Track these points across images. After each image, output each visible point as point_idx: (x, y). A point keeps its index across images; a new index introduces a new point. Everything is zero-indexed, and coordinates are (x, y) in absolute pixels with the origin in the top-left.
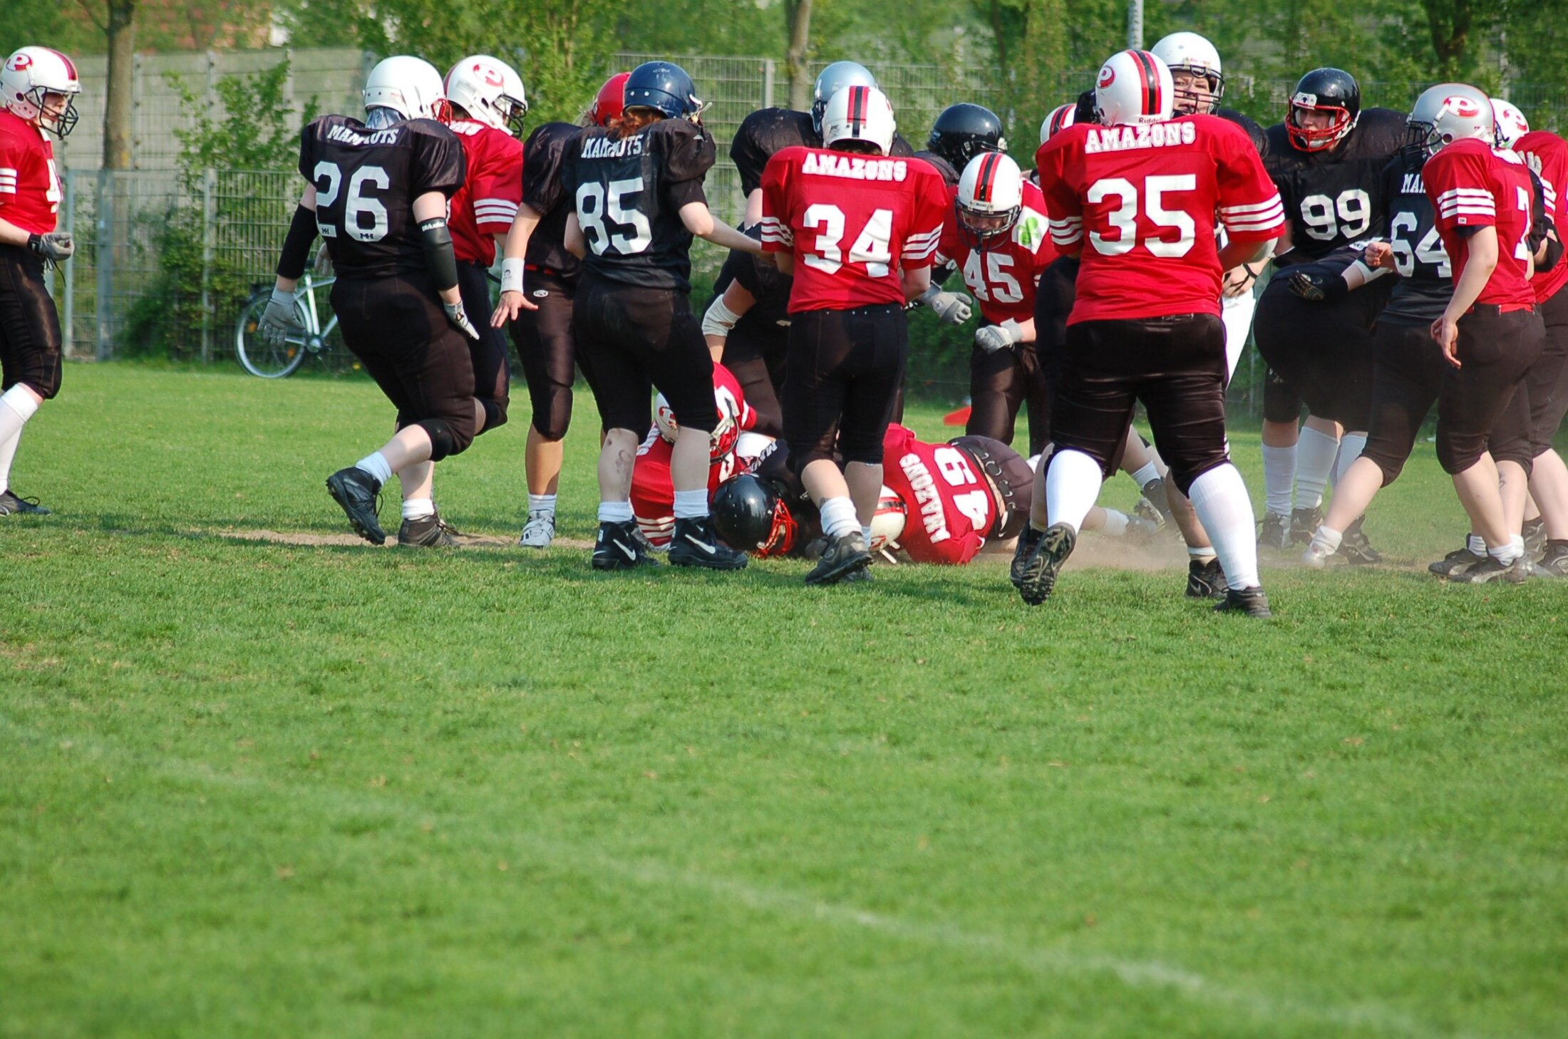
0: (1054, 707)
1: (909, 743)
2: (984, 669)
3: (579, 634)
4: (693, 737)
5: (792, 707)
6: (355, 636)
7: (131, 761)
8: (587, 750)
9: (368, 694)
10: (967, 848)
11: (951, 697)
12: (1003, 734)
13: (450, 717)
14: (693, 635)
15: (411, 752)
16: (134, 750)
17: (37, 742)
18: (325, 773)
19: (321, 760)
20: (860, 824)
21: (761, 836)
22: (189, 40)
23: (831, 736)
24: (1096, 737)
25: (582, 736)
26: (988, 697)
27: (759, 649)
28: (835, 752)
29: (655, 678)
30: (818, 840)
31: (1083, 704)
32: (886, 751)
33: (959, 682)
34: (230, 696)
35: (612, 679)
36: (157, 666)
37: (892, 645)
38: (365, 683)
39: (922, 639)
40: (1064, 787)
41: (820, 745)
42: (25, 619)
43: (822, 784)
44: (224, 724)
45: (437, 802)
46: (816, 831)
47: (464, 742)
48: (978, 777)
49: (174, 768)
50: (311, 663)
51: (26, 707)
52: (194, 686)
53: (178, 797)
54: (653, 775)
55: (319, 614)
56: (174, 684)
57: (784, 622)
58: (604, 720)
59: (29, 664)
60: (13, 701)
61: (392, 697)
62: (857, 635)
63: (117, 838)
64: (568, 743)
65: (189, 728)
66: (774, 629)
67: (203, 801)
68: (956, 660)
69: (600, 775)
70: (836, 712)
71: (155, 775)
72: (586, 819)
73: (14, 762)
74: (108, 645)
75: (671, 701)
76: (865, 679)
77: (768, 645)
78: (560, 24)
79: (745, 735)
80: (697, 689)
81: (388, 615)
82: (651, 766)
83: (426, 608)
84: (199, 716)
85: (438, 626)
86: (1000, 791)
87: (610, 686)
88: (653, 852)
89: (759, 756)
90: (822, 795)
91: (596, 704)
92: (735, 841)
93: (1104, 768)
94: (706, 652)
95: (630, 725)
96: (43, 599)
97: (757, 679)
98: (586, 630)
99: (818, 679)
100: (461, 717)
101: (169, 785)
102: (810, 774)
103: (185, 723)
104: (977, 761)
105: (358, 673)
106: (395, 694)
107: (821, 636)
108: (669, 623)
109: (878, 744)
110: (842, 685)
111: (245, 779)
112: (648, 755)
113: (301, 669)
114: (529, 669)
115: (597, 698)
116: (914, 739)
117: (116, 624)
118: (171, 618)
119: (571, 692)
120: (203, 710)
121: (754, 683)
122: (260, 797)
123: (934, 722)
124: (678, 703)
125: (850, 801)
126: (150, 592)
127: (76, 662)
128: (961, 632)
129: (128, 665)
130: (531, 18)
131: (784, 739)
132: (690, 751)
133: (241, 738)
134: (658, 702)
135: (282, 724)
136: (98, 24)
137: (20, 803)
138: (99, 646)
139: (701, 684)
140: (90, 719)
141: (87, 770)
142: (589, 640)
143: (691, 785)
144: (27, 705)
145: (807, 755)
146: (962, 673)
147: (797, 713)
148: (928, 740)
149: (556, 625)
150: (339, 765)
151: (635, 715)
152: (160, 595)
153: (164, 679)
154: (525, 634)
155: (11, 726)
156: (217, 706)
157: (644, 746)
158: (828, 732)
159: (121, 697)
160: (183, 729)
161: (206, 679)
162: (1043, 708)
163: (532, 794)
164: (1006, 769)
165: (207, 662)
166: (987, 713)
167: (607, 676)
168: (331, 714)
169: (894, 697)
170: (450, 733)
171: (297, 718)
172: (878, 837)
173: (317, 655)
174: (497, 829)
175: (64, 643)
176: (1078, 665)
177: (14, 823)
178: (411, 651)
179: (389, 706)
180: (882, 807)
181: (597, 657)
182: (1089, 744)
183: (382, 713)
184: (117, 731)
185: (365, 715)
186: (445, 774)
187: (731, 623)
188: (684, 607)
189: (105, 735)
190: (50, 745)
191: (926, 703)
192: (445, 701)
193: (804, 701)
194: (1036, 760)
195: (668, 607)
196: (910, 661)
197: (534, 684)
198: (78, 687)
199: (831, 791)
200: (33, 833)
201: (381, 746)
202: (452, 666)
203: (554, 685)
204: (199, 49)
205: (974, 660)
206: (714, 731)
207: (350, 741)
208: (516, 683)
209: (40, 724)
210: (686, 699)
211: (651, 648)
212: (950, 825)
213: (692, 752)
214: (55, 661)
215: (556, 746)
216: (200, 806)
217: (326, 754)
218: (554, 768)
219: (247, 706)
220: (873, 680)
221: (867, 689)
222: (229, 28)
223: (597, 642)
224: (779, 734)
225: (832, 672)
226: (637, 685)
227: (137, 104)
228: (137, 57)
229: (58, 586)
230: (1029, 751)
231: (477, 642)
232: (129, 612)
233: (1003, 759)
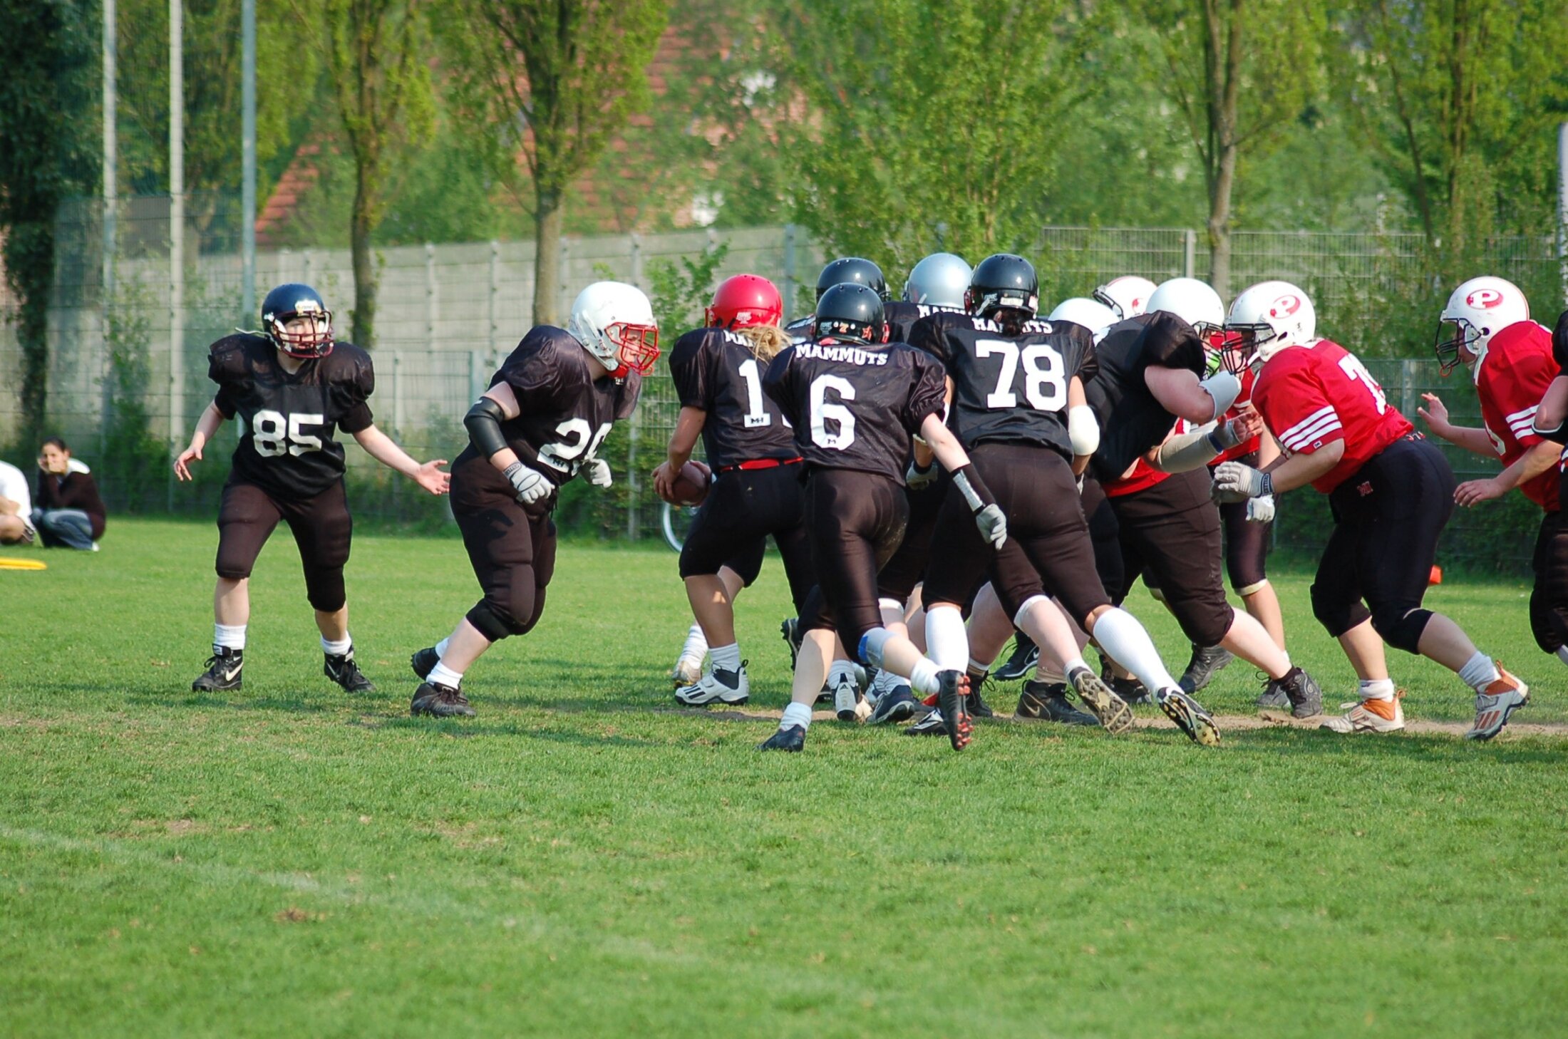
0: (1498, 879)
1: (1351, 917)
2: (1424, 840)
3: (1012, 808)
4: (1131, 912)
5: (1230, 881)
6: (788, 812)
7: (574, 939)
8: (1025, 926)
9: (804, 871)
10: (1416, 1024)
11: (1392, 870)
12: (1447, 907)
13: (887, 892)
14: (1127, 808)
15: (849, 928)
16: (576, 929)
17: (481, 921)
18: (764, 949)
19: (760, 937)
20: (1305, 999)
21: (1204, 1012)
22: (613, 223)
23: (1270, 909)
24: (1543, 910)
25: (1017, 911)
26: (1430, 869)
27: (1194, 821)
28: (1276, 925)
29: (1090, 851)
30: (1262, 1015)
31: (1528, 876)
32: (1327, 924)
33: (1399, 854)
34: (668, 874)
35: (1047, 853)
36: (595, 843)
37: (1330, 817)
38: (800, 858)
39: (1360, 810)
40: (1513, 962)
41: (1260, 918)
42: (465, 799)
43: (1264, 959)
44: (663, 901)
45: (877, 978)
46: (1260, 1007)
47: (903, 918)
48: (1424, 951)
49: (616, 946)
50: (747, 840)
51: (469, 885)
52: (632, 863)
53: (621, 975)
54: (1092, 950)
55: (753, 790)
56: (613, 861)
57: (1218, 795)
58: (1041, 895)
59: (470, 843)
60: (456, 880)
61: (828, 873)
62: (1293, 808)
63: (564, 1017)
64: (1005, 918)
65: (629, 905)
66: (1209, 802)
67: (645, 978)
68: (1396, 832)
69: (1038, 950)
70: (1275, 884)
71: (598, 953)
72: (1025, 994)
73: (460, 940)
74: (547, 823)
75: (1107, 875)
76: (1303, 852)
77: (1203, 818)
78: (981, 199)
79: (1184, 910)
80: (1133, 863)
81: (820, 791)
82: (1090, 941)
83: (858, 784)
84: (638, 894)
85: (871, 801)
86: (1447, 966)
87: (1045, 860)
88: (1095, 1029)
89: (1199, 931)
90: (1264, 970)
91: (1032, 879)
92: (1178, 1017)
93: (1553, 941)
94: (1139, 825)
95: (1067, 899)
96: (482, 778)
97: (1193, 852)
98: (1019, 804)
99: (1255, 852)
100: (897, 893)
101: (612, 963)
102: (1251, 948)
103: (625, 901)
104: (1422, 936)
105: (793, 849)
106: (831, 870)
107: (1257, 808)
108: (1103, 797)
109: (1320, 918)
110: (1280, 857)
111: (685, 957)
112: (1086, 930)
113: (737, 845)
114: (963, 845)
115: (1033, 872)
116: (1356, 912)
117: (554, 802)
118: (607, 795)
119: (1007, 866)
120: (642, 888)
121: (1191, 857)
122: (701, 975)
123: (1376, 895)
124: (1113, 876)
125: (1294, 975)
126: (587, 770)
127: (516, 840)
128: (1400, 803)
129: (567, 843)
130: (951, 192)
131: (1223, 912)
132: (1129, 925)
133: (680, 915)
134: (1093, 876)
135: (721, 901)
136: (527, 209)
137: (467, 982)
138: (538, 825)
139: (1137, 858)
140: (531, 898)
141: (531, 949)
142: (1022, 814)
143: (1131, 960)
144: (471, 882)
145: (1247, 929)
146: (1402, 845)
147: (1235, 887)
148: (1370, 913)
149: (990, 799)
150: (778, 941)
151: (1071, 890)
152: (596, 773)
153: (602, 857)
154: (958, 808)
155: (455, 905)
156: (656, 883)
157: (1082, 921)
158: (1268, 906)
159: (561, 875)
160: (623, 906)
161: (643, 856)
162: (1487, 880)
163: (971, 970)
164: (1451, 944)
165: (643, 839)
166: (1429, 886)
167: (1042, 850)
168: (768, 890)
169: (1334, 870)
170: (887, 909)
171: (735, 895)
172: (1323, 1013)
173: (752, 832)
174: (937, 1005)
175: (504, 822)
176: (1522, 837)
177: (461, 1003)
178: (845, 827)
179: (825, 882)
180: (1326, 982)
181: (1031, 831)
182: (1536, 917)
183: (819, 889)
184: (558, 910)
185: (802, 891)
186: (884, 950)
187: (1165, 795)
188: (1117, 780)
189: (547, 913)
190: (494, 924)
191: (1367, 875)
192: (881, 876)
193: (1242, 874)
194: (1482, 933)
195: (1101, 780)
196: (1349, 834)
197: (970, 859)
198: (520, 865)
199: (1273, 966)
200: (480, 1012)
201: (819, 923)
202: (886, 842)
203: (989, 859)
204: (623, 232)
205: (1414, 832)
206: (1152, 905)
207: (788, 917)
208: (951, 858)
209: (483, 903)
210: (1123, 872)
211: (1085, 822)
212: (1397, 1000)
213: (1131, 927)
214: (495, 840)
215: (993, 920)
216: (643, 984)
217: (765, 930)
218: (993, 943)
219: (685, 883)
220: (1311, 853)
221: (1306, 861)
222: (651, 209)
223: (1030, 816)
224: (1218, 908)
225: (1269, 845)
226: (1073, 859)
227: (564, 287)
228: (564, 241)
229: (496, 765)
230: (1474, 924)
231: (910, 817)
232: (567, 790)
233: (1449, 933)
